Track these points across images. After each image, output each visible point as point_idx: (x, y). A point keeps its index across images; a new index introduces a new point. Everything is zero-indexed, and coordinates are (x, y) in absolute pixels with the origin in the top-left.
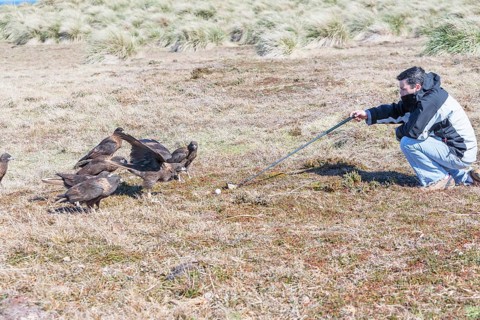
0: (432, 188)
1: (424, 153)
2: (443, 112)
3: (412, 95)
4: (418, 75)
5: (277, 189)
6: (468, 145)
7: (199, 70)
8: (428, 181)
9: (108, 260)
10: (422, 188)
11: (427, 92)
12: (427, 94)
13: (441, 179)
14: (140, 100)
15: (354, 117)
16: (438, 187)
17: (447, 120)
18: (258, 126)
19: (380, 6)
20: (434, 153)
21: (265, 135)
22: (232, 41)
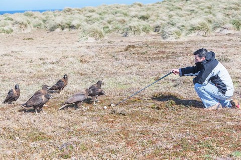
0: (210, 109)
1: (206, 92)
2: (215, 72)
3: (201, 63)
4: (204, 53)
5: (134, 107)
6: (228, 88)
7: (130, 46)
8: (208, 105)
9: (36, 139)
10: (205, 109)
11: (208, 61)
12: (208, 63)
13: (215, 104)
14: (92, 61)
15: (173, 73)
16: (213, 108)
17: (217, 76)
18: (141, 76)
19: (233, 15)
20: (211, 92)
21: (142, 80)
22: (155, 32)
